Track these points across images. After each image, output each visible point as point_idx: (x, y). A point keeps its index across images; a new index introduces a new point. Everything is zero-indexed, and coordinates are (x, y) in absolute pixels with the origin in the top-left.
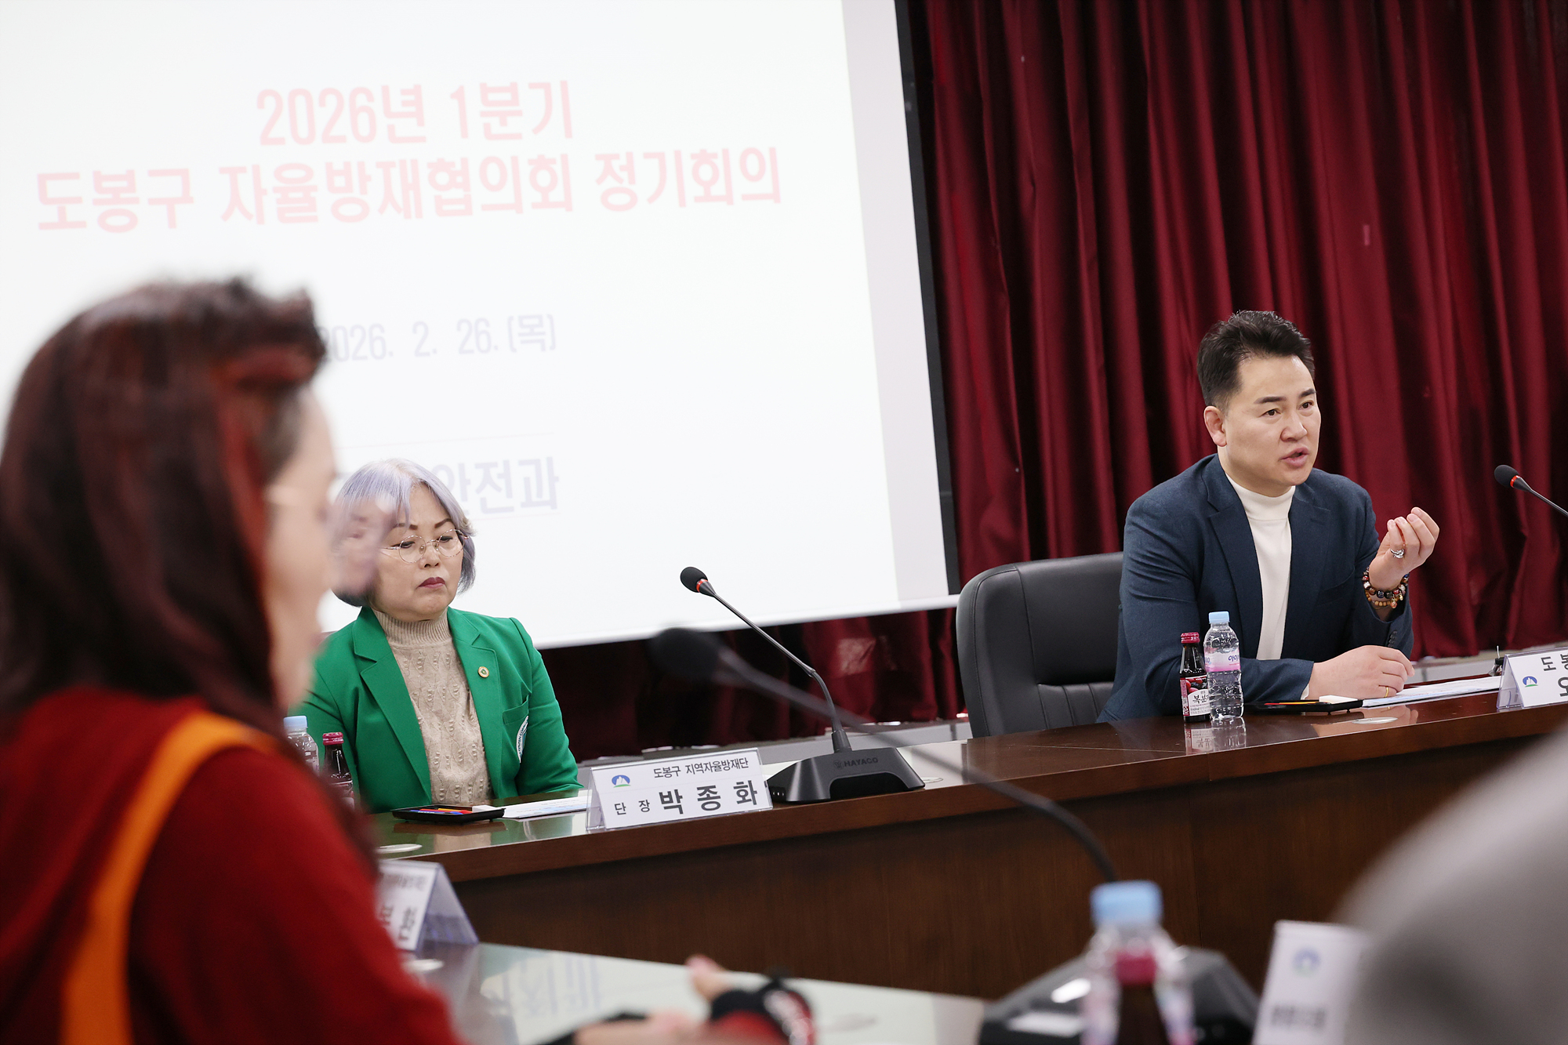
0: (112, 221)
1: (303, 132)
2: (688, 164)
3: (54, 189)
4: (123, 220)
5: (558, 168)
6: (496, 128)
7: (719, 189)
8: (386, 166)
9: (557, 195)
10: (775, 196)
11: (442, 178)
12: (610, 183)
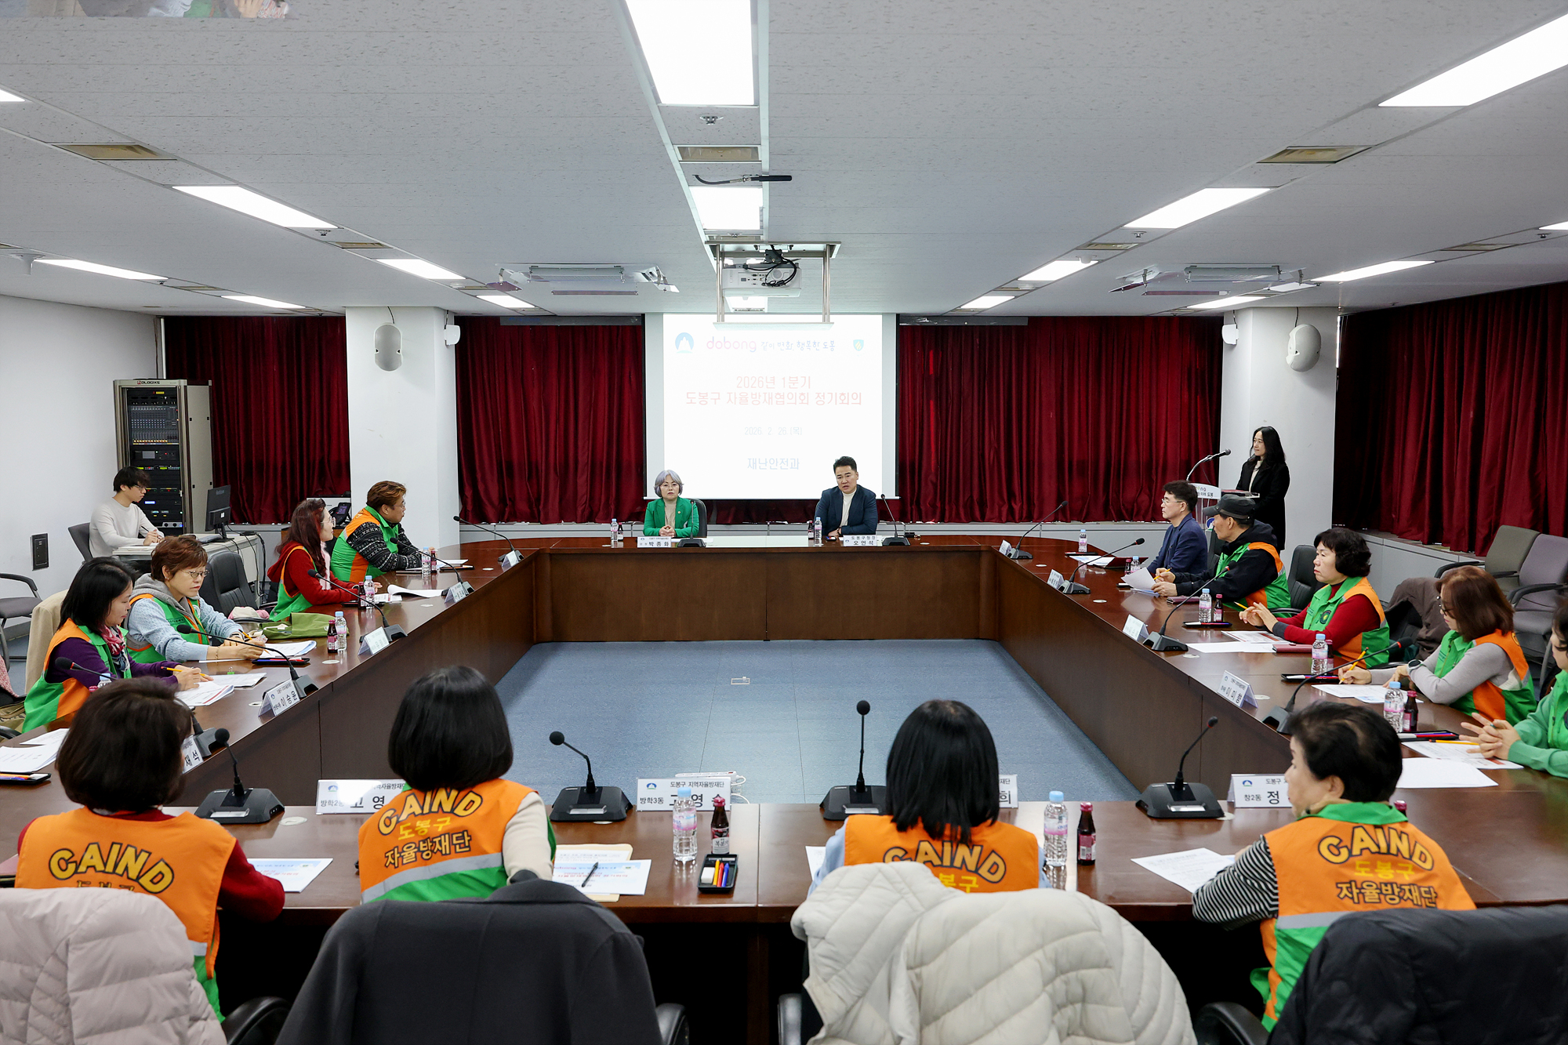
0: (702, 403)
1: (747, 386)
2: (838, 395)
3: (690, 395)
4: (704, 403)
5: (806, 395)
6: (792, 385)
7: (845, 401)
8: (765, 393)
9: (805, 401)
10: (860, 404)
11: (778, 396)
12: (819, 399)
